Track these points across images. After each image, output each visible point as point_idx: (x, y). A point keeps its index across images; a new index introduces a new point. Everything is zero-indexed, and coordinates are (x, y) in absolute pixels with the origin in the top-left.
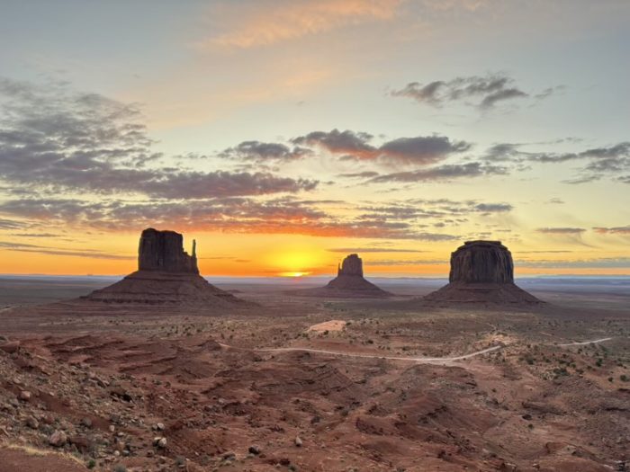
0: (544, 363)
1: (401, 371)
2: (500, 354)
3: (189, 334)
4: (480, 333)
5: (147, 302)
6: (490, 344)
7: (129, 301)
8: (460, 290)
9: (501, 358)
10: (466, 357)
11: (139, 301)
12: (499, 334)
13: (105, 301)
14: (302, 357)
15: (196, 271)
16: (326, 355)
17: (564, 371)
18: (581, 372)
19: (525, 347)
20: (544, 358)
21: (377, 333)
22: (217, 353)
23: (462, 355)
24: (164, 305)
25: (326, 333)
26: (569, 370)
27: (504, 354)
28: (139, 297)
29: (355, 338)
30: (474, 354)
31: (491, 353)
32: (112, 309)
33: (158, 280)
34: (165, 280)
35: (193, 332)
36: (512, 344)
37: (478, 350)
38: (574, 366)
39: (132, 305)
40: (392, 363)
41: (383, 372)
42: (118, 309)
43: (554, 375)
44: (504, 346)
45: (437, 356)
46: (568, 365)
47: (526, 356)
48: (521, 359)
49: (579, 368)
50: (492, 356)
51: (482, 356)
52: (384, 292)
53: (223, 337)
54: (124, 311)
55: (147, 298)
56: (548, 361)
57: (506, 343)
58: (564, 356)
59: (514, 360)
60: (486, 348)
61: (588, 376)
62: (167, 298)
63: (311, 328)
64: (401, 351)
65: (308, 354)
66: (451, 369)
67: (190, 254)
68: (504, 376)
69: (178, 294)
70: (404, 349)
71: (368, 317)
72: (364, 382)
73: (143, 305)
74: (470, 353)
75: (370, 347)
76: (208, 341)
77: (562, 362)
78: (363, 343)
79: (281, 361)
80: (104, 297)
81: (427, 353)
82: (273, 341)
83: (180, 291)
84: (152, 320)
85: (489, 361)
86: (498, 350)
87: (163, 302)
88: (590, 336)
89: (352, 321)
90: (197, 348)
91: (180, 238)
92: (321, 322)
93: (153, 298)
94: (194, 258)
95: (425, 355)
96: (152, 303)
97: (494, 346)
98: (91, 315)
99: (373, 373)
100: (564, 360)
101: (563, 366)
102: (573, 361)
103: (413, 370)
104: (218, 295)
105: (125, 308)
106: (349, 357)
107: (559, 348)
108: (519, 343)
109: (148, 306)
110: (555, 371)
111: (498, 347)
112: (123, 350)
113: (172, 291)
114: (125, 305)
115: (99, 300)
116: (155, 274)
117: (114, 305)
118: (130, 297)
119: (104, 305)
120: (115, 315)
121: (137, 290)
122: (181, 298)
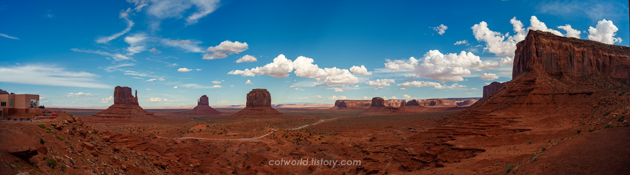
2: (274, 135)
5: (118, 117)
6: (269, 131)
7: (111, 117)
8: (251, 110)
9: (275, 137)
10: (261, 137)
11: (115, 117)
13: (102, 117)
15: (137, 104)
18: (306, 139)
19: (283, 131)
20: (291, 135)
21: (222, 129)
23: (259, 136)
24: (125, 119)
25: (200, 130)
26: (302, 138)
27: (276, 135)
28: (115, 115)
30: (264, 136)
31: (271, 135)
32: (105, 120)
33: (122, 108)
34: (125, 108)
35: (142, 130)
36: (278, 131)
37: (265, 134)
39: (113, 119)
42: (107, 120)
43: (297, 141)
44: (275, 132)
45: (249, 138)
47: (284, 135)
51: (267, 136)
55: (119, 115)
57: (275, 130)
60: (268, 133)
61: (309, 140)
62: (126, 115)
64: (234, 137)
66: (258, 143)
67: (135, 97)
68: (278, 143)
69: (130, 114)
71: (215, 123)
73: (117, 119)
75: (221, 135)
76: (151, 135)
77: (297, 136)
78: (218, 134)
80: (102, 115)
81: (245, 136)
82: (177, 135)
83: (131, 112)
84: (122, 125)
85: (270, 138)
87: (125, 117)
91: (130, 90)
92: (195, 126)
93: (121, 115)
94: (136, 98)
95: (244, 138)
96: (120, 118)
98: (98, 122)
101: (299, 137)
104: (147, 114)
105: (110, 120)
108: (280, 130)
109: (119, 119)
110: (296, 139)
111: (273, 132)
113: (128, 113)
114: (110, 118)
115: (100, 116)
116: (121, 106)
117: (106, 118)
118: (111, 115)
119: (102, 118)
120: (107, 123)
121: (114, 112)
122: (132, 115)
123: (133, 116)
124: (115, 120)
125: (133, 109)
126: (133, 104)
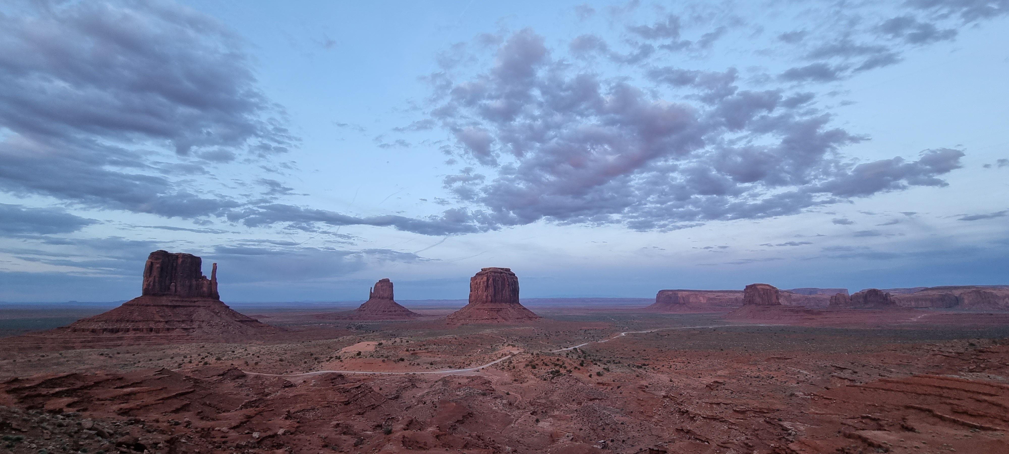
0: (544, 367)
1: (429, 384)
2: (511, 362)
3: (206, 363)
4: (494, 346)
5: (151, 331)
6: (502, 355)
7: (128, 330)
8: (478, 309)
10: (484, 366)
11: (142, 330)
12: (509, 345)
13: (93, 331)
14: (334, 379)
15: (216, 296)
16: (359, 375)
17: (558, 372)
18: (570, 372)
20: (544, 363)
21: (407, 350)
22: (241, 381)
24: (174, 334)
25: (359, 354)
26: (563, 371)
27: (514, 362)
28: (141, 325)
29: (387, 357)
30: (490, 364)
31: (504, 362)
33: (167, 306)
34: (175, 307)
35: (212, 360)
36: (520, 353)
37: (494, 360)
38: (565, 368)
40: (422, 377)
41: (414, 386)
43: (551, 375)
44: (513, 355)
46: (561, 367)
47: (531, 362)
48: (527, 365)
49: (568, 369)
50: (504, 364)
51: (497, 365)
52: (412, 313)
53: (246, 363)
54: (119, 342)
55: (153, 326)
56: (546, 365)
57: (515, 352)
58: (558, 360)
59: (521, 368)
60: (500, 358)
61: (575, 374)
62: (179, 325)
63: (344, 350)
64: (429, 366)
65: (340, 376)
66: (472, 379)
67: (209, 278)
68: (515, 380)
69: (192, 321)
70: (432, 364)
71: (398, 336)
72: (397, 398)
74: (487, 363)
75: (402, 363)
76: (229, 370)
77: (556, 365)
78: (395, 361)
79: (314, 385)
80: (94, 326)
81: (451, 365)
82: (304, 365)
84: (158, 350)
85: (503, 368)
86: (509, 359)
87: (173, 329)
88: (572, 343)
89: (382, 341)
90: (215, 378)
91: (198, 260)
92: (353, 344)
93: (160, 325)
94: (213, 283)
95: (450, 367)
97: (506, 355)
98: (73, 348)
99: (405, 388)
100: (558, 363)
101: (557, 368)
102: (564, 364)
103: (441, 382)
104: (241, 321)
105: (121, 338)
106: (382, 375)
107: (553, 353)
108: (524, 352)
110: (552, 373)
111: (510, 356)
112: (122, 387)
113: (184, 318)
114: (120, 334)
115: (83, 330)
116: (164, 301)
117: (107, 335)
118: (130, 326)
119: (90, 337)
120: (107, 347)
121: (140, 318)
122: (195, 325)
123: (200, 327)
124: (139, 339)
125: (201, 309)
126: (202, 295)
